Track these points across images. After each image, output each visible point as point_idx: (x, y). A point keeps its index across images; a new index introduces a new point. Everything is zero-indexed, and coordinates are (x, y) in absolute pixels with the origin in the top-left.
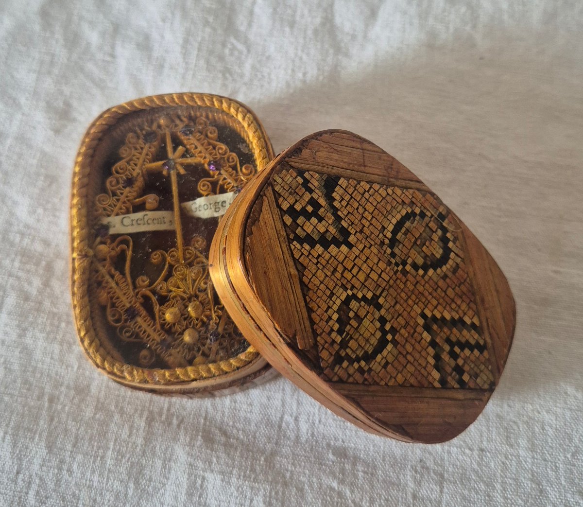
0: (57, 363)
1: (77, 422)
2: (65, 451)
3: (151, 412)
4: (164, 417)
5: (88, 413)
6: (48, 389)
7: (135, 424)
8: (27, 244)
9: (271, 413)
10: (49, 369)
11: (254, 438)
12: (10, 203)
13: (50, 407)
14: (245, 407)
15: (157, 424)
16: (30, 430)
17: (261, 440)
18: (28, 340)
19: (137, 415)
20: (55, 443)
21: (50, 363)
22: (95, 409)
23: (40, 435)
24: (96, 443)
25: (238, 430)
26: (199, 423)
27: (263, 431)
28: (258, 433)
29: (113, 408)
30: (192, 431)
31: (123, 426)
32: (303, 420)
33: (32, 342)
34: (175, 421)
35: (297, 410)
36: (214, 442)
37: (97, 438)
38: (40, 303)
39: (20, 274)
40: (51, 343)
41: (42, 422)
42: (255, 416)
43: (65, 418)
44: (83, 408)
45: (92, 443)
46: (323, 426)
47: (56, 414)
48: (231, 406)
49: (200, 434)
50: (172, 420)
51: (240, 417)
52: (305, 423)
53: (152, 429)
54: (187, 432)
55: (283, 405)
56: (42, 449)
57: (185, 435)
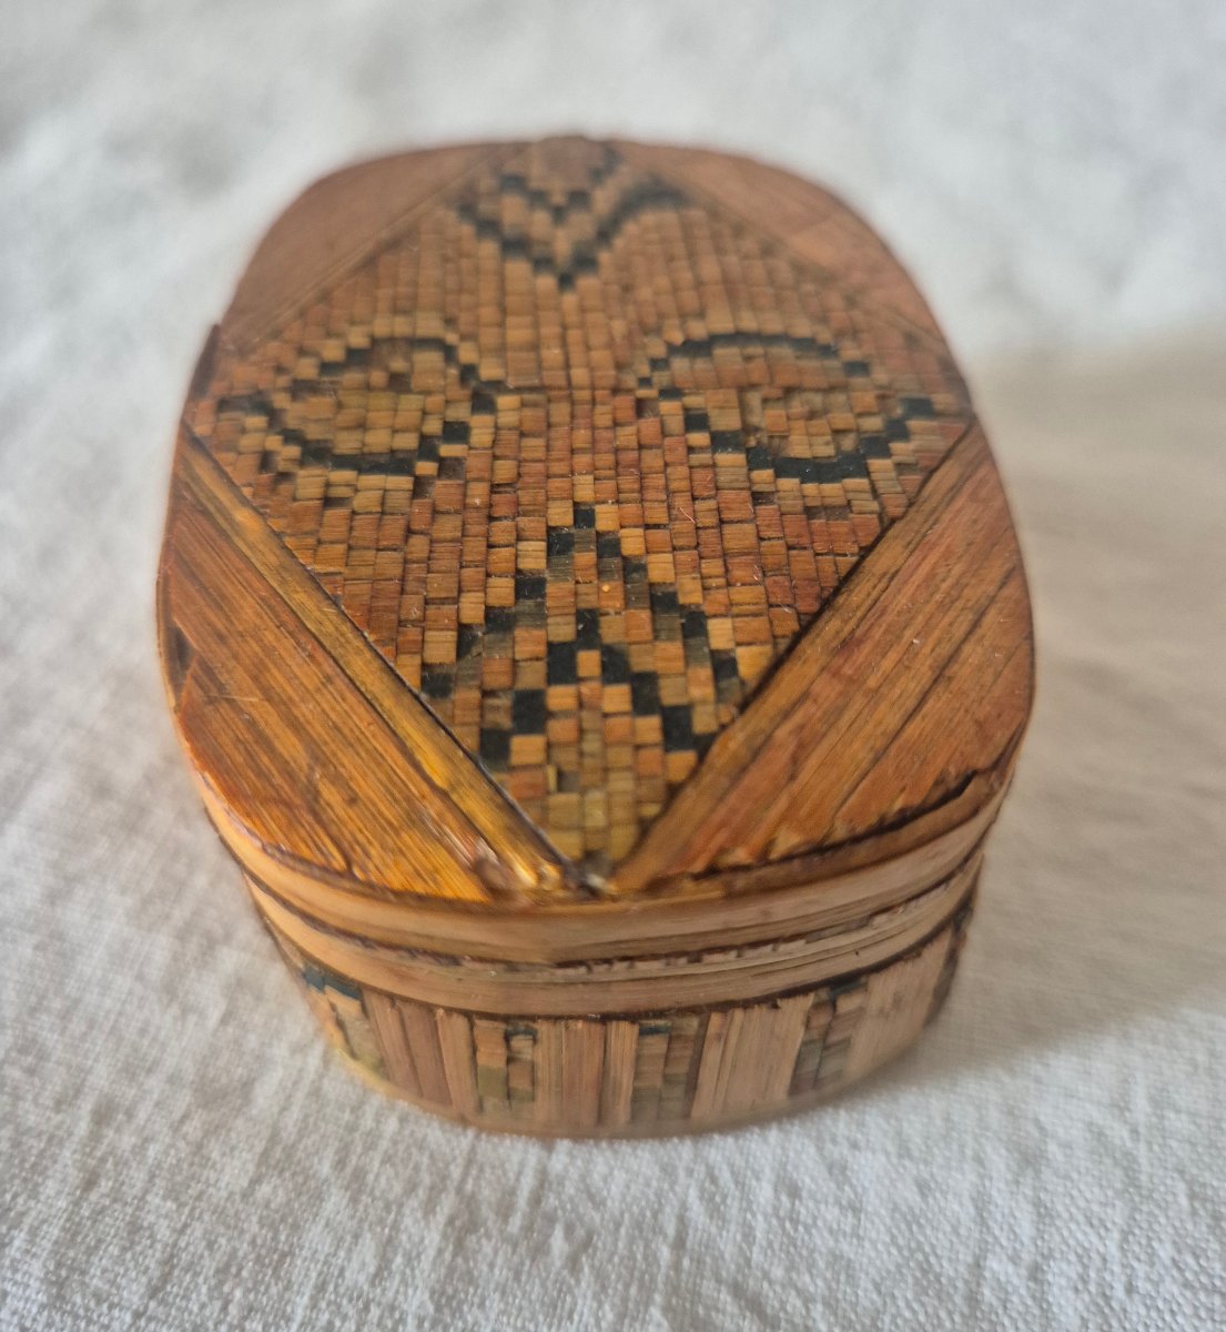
0: (152, 996)
1: (181, 1205)
2: (111, 1307)
3: (469, 1203)
4: (515, 1224)
5: (233, 1172)
6: (101, 1077)
7: (404, 1237)
9: (933, 1247)
10: (120, 1014)
13: (95, 1137)
14: (831, 1214)
15: (487, 1248)
18: (74, 915)
19: (412, 1205)
20: (83, 1273)
21: (130, 993)
22: (259, 1165)
23: (33, 1233)
24: (238, 1294)
25: (807, 1300)
26: (651, 1258)
27: (907, 1314)
28: (887, 1319)
29: (325, 1169)
30: (627, 1286)
31: (356, 1237)
32: (1063, 1282)
33: (87, 919)
34: (558, 1243)
35: (1034, 1241)
37: (245, 1274)
38: (143, 811)
40: (149, 930)
41: (50, 1187)
42: (875, 1253)
43: (139, 1185)
44: (215, 1155)
45: (226, 1289)
46: (1143, 1311)
47: (109, 1165)
48: (776, 1209)
49: (658, 1298)
50: (548, 1236)
51: (812, 1251)
52: (1070, 1294)
53: (466, 1260)
54: (604, 1288)
55: (982, 1221)
56: (27, 1286)
57: (596, 1297)
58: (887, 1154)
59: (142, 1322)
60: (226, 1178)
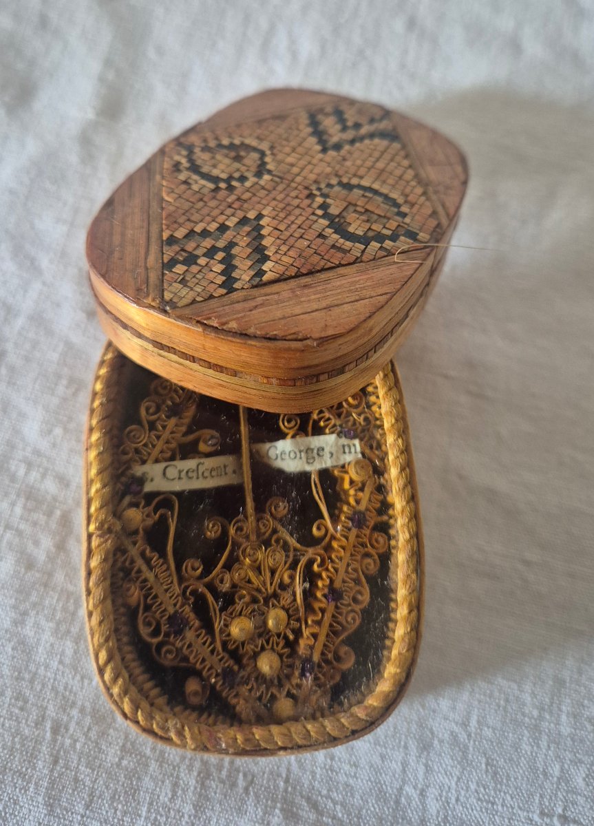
0: (68, 671)
1: (93, 770)
2: (72, 813)
4: (224, 773)
6: (51, 711)
7: (181, 782)
8: (35, 481)
9: (385, 782)
10: (55, 680)
11: (358, 818)
12: (14, 415)
13: (54, 740)
14: (347, 767)
15: (213, 785)
16: (22, 775)
17: (368, 821)
18: (28, 631)
19: (183, 767)
20: (59, 800)
21: (58, 669)
22: (121, 751)
23: (36, 784)
24: (120, 806)
25: (335, 803)
26: (276, 787)
27: (372, 809)
28: (364, 811)
30: (267, 802)
31: (163, 782)
32: (433, 796)
33: (33, 633)
34: (241, 782)
35: (424, 780)
36: (298, 820)
37: (121, 798)
38: (50, 575)
39: (22, 526)
40: (62, 639)
41: (40, 764)
42: (362, 783)
43: (75, 762)
44: (104, 747)
45: (115, 805)
46: (461, 808)
47: (62, 753)
48: (325, 765)
49: (279, 805)
50: (237, 779)
51: (338, 783)
52: (435, 801)
53: (206, 791)
54: (258, 802)
55: (404, 771)
56: (38, 807)
57: (255, 806)
58: (370, 743)
59: (85, 819)
60: (109, 758)
